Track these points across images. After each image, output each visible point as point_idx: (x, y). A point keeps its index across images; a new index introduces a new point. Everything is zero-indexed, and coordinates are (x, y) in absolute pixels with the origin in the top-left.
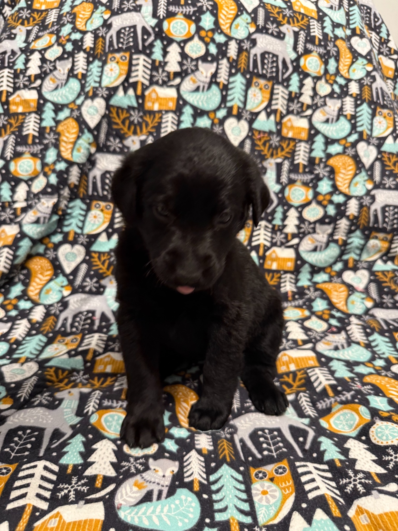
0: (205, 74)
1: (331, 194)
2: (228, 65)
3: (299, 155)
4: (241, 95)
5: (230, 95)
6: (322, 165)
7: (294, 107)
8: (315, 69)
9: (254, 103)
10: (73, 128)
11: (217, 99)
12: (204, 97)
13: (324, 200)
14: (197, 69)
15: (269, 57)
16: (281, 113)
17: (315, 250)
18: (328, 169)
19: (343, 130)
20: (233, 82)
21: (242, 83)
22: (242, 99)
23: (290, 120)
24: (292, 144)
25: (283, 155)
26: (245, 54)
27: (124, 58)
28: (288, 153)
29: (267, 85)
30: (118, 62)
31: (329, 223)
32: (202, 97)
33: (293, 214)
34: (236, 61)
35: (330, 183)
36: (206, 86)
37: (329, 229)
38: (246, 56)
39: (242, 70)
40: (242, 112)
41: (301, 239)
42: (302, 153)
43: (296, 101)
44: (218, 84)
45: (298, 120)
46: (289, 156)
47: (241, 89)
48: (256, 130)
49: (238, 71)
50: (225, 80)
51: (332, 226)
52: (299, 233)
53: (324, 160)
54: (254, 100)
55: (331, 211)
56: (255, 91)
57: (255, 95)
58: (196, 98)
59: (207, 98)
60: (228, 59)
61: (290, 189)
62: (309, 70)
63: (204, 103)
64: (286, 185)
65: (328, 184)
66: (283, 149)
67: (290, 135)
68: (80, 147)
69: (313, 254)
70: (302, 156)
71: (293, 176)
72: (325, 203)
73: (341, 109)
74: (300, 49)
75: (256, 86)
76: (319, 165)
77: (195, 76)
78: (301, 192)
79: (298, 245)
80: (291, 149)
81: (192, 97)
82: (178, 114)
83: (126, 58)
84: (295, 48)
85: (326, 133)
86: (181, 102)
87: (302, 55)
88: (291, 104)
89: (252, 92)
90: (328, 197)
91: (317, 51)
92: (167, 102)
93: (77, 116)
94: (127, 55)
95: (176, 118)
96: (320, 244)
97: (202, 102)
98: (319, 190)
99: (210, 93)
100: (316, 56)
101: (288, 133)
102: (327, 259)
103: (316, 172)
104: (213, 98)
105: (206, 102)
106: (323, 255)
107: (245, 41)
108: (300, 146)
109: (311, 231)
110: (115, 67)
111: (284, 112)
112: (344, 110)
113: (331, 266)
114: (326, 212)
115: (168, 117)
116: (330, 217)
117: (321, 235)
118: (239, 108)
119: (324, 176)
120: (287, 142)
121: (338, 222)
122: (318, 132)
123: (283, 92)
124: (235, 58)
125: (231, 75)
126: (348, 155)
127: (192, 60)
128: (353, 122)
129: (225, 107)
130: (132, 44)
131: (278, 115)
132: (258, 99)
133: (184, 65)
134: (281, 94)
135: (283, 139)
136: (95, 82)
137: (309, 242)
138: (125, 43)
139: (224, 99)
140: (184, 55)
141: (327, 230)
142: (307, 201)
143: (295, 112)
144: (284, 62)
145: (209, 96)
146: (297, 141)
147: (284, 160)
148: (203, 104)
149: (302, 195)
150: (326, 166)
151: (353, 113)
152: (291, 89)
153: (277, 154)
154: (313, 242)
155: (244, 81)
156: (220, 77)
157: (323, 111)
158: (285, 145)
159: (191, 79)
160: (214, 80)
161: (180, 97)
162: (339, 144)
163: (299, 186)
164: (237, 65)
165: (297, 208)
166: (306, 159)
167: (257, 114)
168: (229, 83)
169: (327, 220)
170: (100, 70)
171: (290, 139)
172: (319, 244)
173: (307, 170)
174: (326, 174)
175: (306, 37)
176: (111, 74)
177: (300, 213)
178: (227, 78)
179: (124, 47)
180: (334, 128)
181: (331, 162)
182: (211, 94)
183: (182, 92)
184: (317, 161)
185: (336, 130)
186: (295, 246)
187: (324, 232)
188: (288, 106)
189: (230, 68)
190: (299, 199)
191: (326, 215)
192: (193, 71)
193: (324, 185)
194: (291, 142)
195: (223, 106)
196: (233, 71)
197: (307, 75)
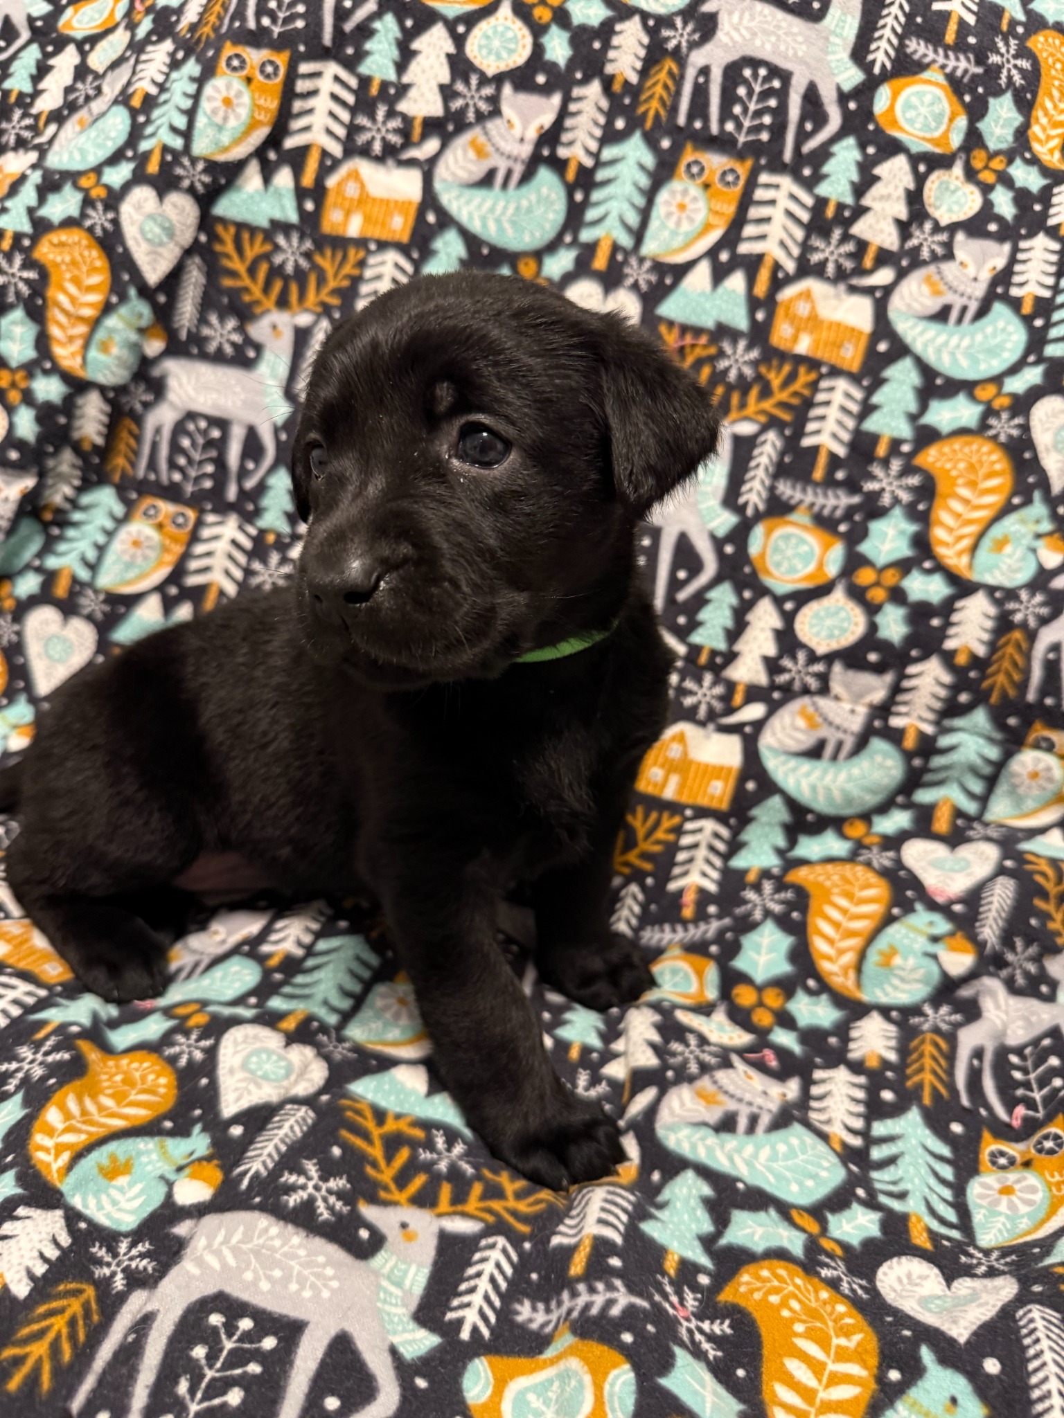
0: (517, 132)
1: (905, 566)
2: (605, 104)
3: (822, 418)
4: (633, 205)
5: (597, 204)
6: (896, 465)
7: (830, 252)
8: (926, 126)
9: (674, 233)
10: (93, 270)
11: (551, 216)
12: (505, 208)
13: (877, 584)
14: (496, 112)
15: (755, 75)
16: (777, 266)
17: (815, 752)
18: (914, 481)
19: (992, 352)
20: (613, 162)
21: (642, 167)
22: (633, 219)
23: (807, 295)
24: (804, 377)
25: (763, 412)
26: (670, 64)
27: (269, 69)
28: (783, 405)
29: (732, 171)
30: (249, 80)
31: (879, 669)
32: (502, 204)
33: (765, 618)
34: (634, 91)
35: (912, 528)
36: (518, 170)
37: (876, 688)
38: (670, 73)
39: (649, 124)
40: (626, 262)
41: (773, 708)
42: (833, 413)
43: (837, 233)
44: (559, 166)
45: (837, 296)
46: (786, 417)
47: (636, 185)
48: (671, 324)
49: (635, 123)
50: (588, 152)
51: (889, 678)
52: (773, 687)
53: (906, 448)
54: (678, 223)
55: (893, 625)
56: (685, 192)
57: (682, 207)
58: (479, 207)
59: (518, 209)
60: (607, 83)
61: (768, 534)
62: (901, 129)
63: (507, 225)
64: (759, 517)
65: (902, 532)
66: (766, 392)
67: (803, 346)
68: (110, 338)
69: (806, 765)
70: (830, 425)
71: (785, 489)
72: (878, 595)
73: (1004, 277)
74: (881, 55)
75: (692, 176)
76: (885, 463)
77: (486, 133)
78: (804, 549)
79: (759, 725)
80: (796, 394)
81: (468, 202)
82: (415, 255)
83: (276, 68)
84: (860, 53)
85: (931, 358)
86: (431, 218)
87: (885, 76)
88: (817, 242)
89: (673, 193)
90: (890, 578)
91: (943, 67)
92: (389, 214)
93: (104, 229)
94: (282, 60)
95: (409, 268)
96: (840, 735)
97: (498, 221)
98: (865, 548)
99: (529, 194)
100: (937, 84)
101: (795, 339)
102: (855, 792)
103: (870, 486)
104: (539, 211)
105: (513, 223)
106: (843, 776)
107: (679, 22)
108: (831, 389)
109: (813, 683)
110: (239, 94)
111: (790, 266)
112: (1016, 279)
113: (866, 817)
114: (873, 627)
115: (383, 263)
116: (884, 646)
117: (847, 706)
118: (616, 248)
119: (896, 501)
120: (787, 368)
121: (912, 670)
122: (900, 350)
123: (793, 197)
124: (634, 78)
125: (610, 136)
126: (995, 438)
127: (484, 80)
128: (1039, 323)
129: (575, 242)
130: (300, 24)
131: (764, 276)
132: (691, 220)
133: (456, 95)
134: (784, 203)
135: (773, 355)
136: (174, 129)
137: (801, 723)
138: (281, 15)
139: (575, 217)
140: (460, 65)
141: (871, 690)
142: (820, 581)
143: (830, 269)
144: (812, 97)
145: (524, 203)
146: (824, 370)
147: (764, 429)
148: (501, 229)
149: (806, 559)
150: (908, 470)
151: (1047, 294)
152: (823, 189)
153: (743, 405)
154: (813, 725)
155: (649, 160)
156: (571, 143)
157: (936, 278)
158: (776, 380)
159: (473, 143)
160: (546, 152)
161: (429, 199)
162: (972, 397)
163: (804, 527)
164: (636, 101)
165: (779, 601)
166: (846, 437)
167: (681, 271)
168: (599, 164)
169: (873, 657)
170: (192, 88)
171: (799, 360)
172: (832, 737)
173: (840, 475)
174: (905, 497)
175: (910, 17)
176: (225, 119)
177: (789, 618)
178: (593, 146)
179: (277, 30)
180: (966, 342)
181: (931, 457)
182: (533, 197)
183: (438, 185)
184: (881, 450)
185: (970, 347)
186: (748, 729)
187: (857, 697)
188: (806, 247)
189: (611, 116)
190: (792, 569)
191: (871, 639)
192: (481, 117)
193: (891, 532)
194: (802, 370)
195: (568, 239)
196: (620, 124)
197: (891, 147)
